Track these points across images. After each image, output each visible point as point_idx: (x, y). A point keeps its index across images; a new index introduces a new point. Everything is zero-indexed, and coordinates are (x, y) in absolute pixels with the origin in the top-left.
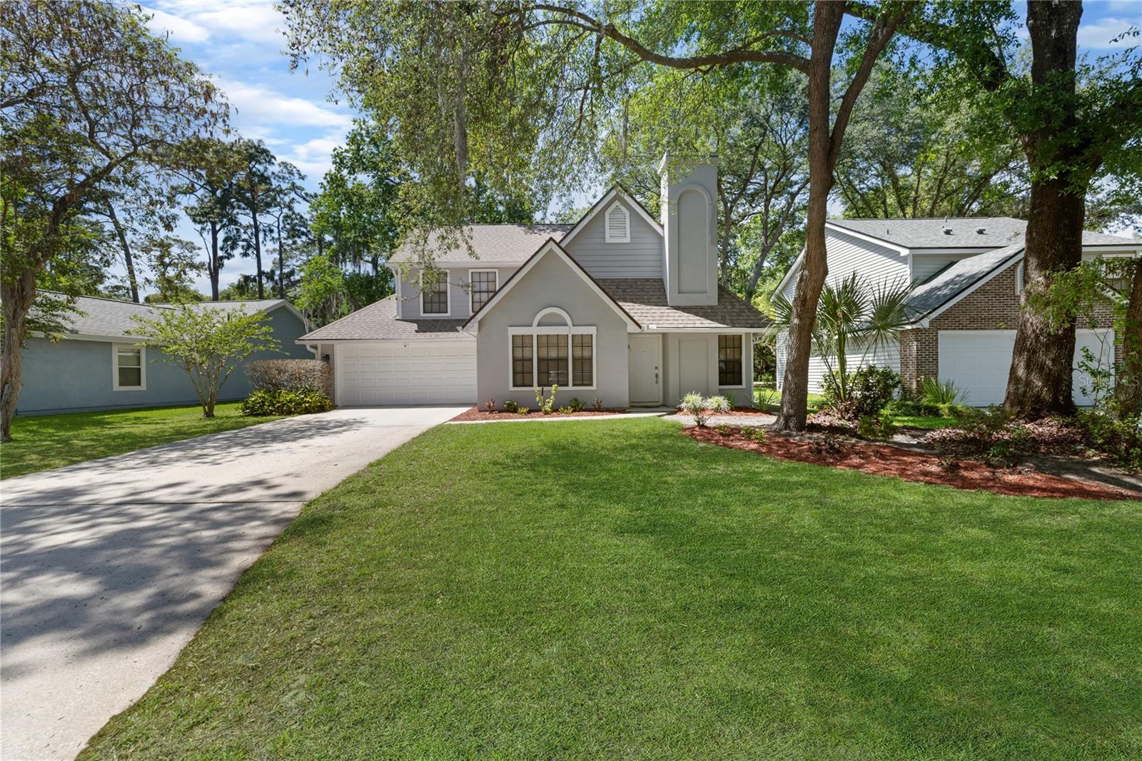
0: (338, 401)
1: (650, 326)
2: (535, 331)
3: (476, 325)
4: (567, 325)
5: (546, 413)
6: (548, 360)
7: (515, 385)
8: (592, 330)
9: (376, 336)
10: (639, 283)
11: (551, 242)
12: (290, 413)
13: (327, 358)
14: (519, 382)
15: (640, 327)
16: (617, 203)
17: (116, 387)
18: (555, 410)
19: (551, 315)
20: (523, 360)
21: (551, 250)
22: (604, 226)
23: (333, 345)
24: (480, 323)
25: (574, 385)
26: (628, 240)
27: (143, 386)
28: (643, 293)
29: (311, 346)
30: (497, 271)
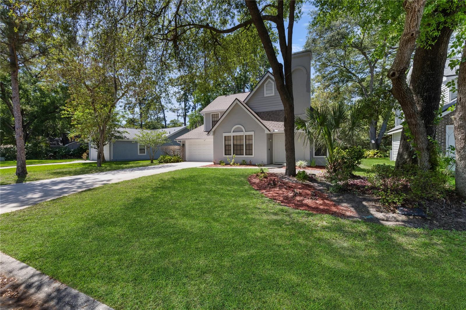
0: (187, 159)
1: (275, 130)
2: (232, 134)
3: (212, 133)
4: (243, 131)
5: (231, 165)
6: (237, 145)
7: (225, 155)
8: (252, 133)
9: (196, 138)
10: (277, 112)
11: (236, 100)
12: (167, 162)
13: (184, 145)
14: (227, 153)
15: (270, 131)
16: (269, 80)
17: (139, 154)
18: (234, 164)
19: (238, 128)
20: (228, 145)
21: (237, 103)
22: (264, 90)
23: (185, 141)
24: (214, 132)
25: (246, 155)
26: (273, 94)
27: (146, 154)
28: (278, 116)
29: (178, 141)
30: (219, 113)
